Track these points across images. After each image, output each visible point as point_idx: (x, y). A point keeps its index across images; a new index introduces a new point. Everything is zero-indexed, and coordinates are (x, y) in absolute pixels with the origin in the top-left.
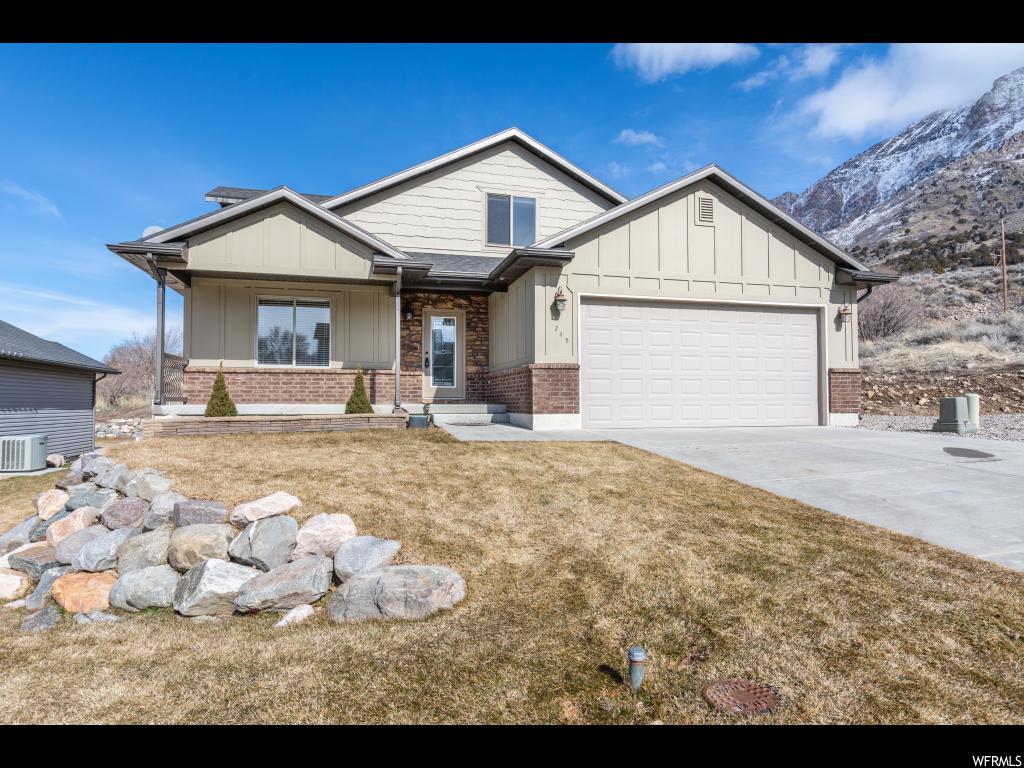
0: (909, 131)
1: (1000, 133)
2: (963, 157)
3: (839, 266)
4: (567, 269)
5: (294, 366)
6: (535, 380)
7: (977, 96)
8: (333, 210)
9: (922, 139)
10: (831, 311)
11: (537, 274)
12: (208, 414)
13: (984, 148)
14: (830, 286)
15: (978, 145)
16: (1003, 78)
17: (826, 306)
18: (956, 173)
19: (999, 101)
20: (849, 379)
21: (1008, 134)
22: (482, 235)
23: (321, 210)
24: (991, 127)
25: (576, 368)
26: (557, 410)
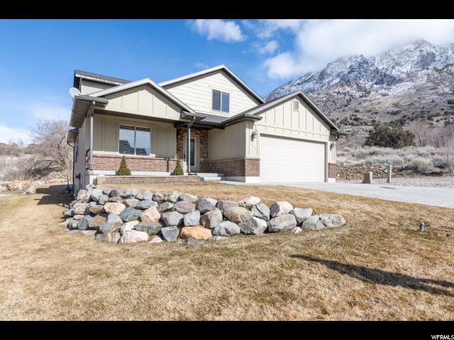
0: (301, 78)
1: (329, 83)
2: (318, 90)
3: (332, 128)
4: (257, 123)
7: (322, 69)
8: (163, 87)
9: (305, 81)
10: (329, 143)
11: (247, 124)
13: (324, 88)
15: (322, 86)
16: (330, 64)
18: (316, 96)
19: (329, 72)
20: (334, 166)
21: (331, 84)
22: (210, 106)
23: (159, 86)
24: (326, 81)
25: (258, 160)
26: (253, 175)
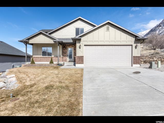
5: (47, 56)
6: (76, 59)
12: (31, 64)
14: (134, 40)
17: (133, 44)
